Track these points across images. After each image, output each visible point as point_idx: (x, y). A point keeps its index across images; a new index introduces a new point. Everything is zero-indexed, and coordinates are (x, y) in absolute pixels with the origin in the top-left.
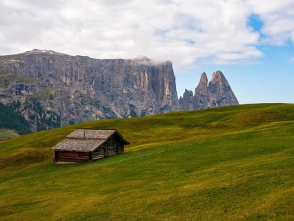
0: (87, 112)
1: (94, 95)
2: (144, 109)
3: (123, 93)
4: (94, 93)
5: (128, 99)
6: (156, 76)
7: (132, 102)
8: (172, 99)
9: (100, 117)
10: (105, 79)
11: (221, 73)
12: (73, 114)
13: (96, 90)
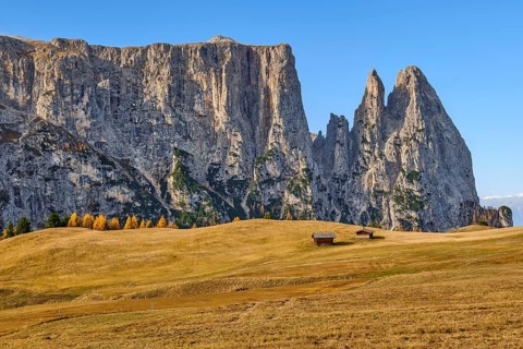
0: (55, 168)
1: (87, 130)
2: (216, 160)
3: (164, 123)
4: (87, 124)
5: (177, 137)
6: (253, 82)
7: (186, 147)
8: (286, 134)
9: (90, 181)
10: (123, 91)
11: (417, 72)
12: (20, 175)
13: (93, 116)
